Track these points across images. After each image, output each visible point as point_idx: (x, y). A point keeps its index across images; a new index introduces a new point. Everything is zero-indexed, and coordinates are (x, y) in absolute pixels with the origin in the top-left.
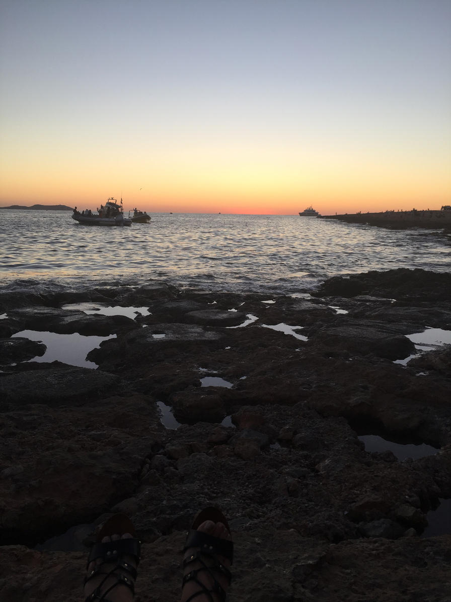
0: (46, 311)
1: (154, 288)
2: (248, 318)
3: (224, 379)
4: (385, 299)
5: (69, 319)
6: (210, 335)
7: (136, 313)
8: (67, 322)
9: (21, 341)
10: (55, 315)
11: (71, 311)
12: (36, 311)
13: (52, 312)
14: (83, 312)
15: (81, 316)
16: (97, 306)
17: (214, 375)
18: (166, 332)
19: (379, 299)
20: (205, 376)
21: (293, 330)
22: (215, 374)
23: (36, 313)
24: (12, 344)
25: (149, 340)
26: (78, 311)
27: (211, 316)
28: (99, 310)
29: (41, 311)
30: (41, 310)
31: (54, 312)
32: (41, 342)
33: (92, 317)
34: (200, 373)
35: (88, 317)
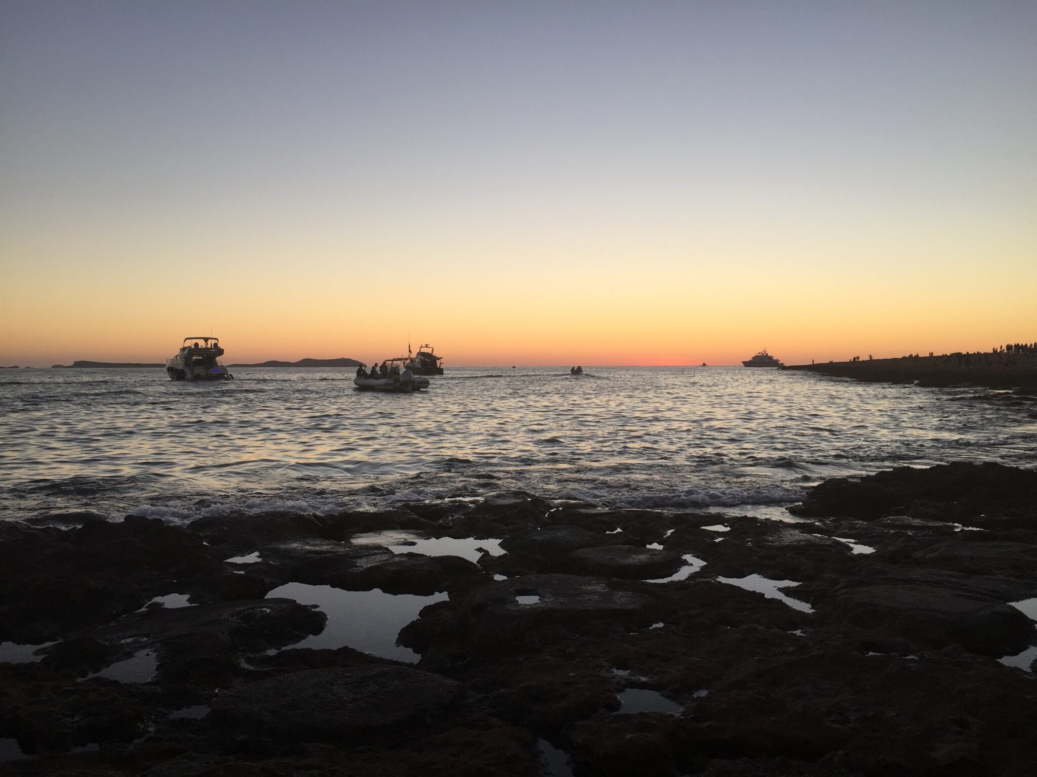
0: (324, 548)
1: (506, 502)
2: (686, 563)
3: (663, 695)
4: (941, 524)
5: (364, 563)
6: (622, 599)
7: (480, 550)
8: (362, 569)
9: (284, 606)
10: (340, 556)
11: (366, 547)
12: (308, 547)
13: (335, 550)
14: (387, 549)
15: (385, 557)
16: (410, 538)
17: (642, 686)
18: (541, 592)
19: (931, 524)
20: (626, 687)
21: (780, 590)
22: (643, 682)
23: (309, 552)
24: (268, 611)
25: (511, 607)
26: (378, 548)
27: (618, 559)
28: (414, 544)
29: (317, 548)
30: (316, 545)
31: (337, 549)
32: (316, 606)
33: (404, 559)
34: (615, 680)
35: (397, 559)
